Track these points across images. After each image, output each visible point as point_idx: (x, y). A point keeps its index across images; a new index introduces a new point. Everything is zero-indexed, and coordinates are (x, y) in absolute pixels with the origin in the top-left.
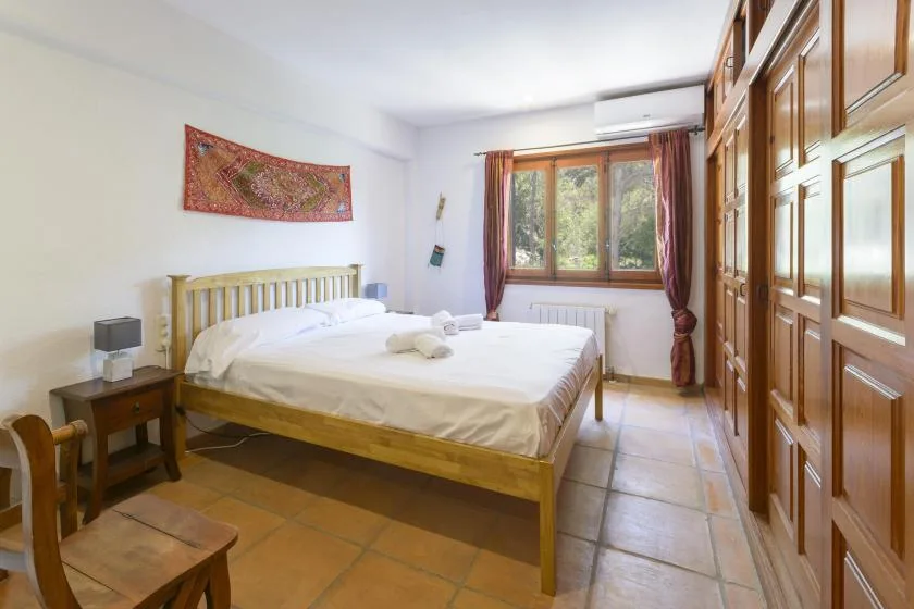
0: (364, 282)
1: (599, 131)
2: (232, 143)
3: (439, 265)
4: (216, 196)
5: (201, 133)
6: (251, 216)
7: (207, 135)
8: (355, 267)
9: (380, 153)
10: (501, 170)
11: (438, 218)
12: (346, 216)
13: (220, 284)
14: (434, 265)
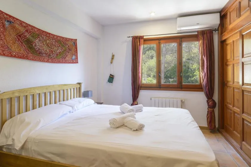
0: (83, 90)
1: (179, 29)
2: (24, 22)
3: (112, 82)
4: (15, 48)
5: (7, 14)
6: (33, 60)
7: (10, 16)
8: (79, 84)
9: (87, 34)
10: (139, 44)
11: (111, 63)
12: (76, 61)
13: (17, 94)
14: (110, 82)
